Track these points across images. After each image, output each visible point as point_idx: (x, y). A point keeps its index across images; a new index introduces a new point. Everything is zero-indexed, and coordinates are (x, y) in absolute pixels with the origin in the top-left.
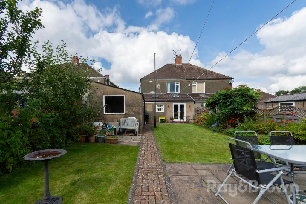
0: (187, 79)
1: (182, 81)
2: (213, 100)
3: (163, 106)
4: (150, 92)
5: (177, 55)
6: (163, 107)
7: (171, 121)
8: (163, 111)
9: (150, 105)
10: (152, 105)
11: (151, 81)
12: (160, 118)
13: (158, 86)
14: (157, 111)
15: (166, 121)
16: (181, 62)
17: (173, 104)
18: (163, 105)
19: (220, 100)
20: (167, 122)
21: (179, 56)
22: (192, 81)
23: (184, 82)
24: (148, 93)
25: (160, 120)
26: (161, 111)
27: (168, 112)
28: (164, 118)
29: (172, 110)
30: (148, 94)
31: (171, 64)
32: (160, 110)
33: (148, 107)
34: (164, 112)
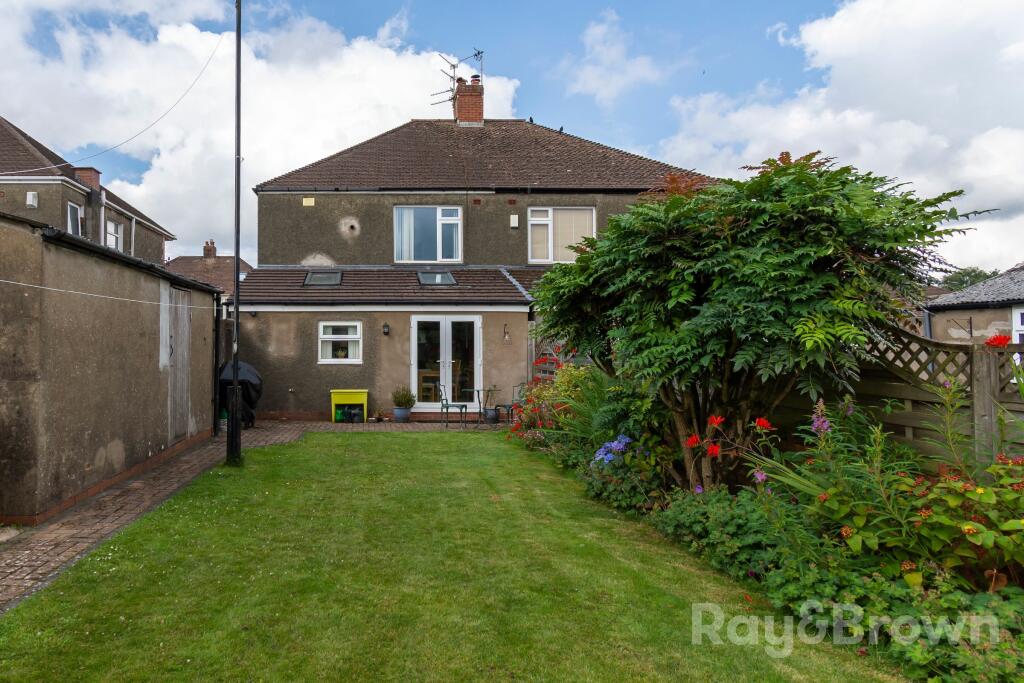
0: (499, 191)
1: (477, 202)
2: (580, 280)
3: (355, 327)
4: (304, 257)
5: (460, 80)
6: (357, 335)
7: (398, 412)
8: (355, 358)
9: (284, 327)
10: (293, 325)
11: (309, 202)
12: (339, 397)
13: (348, 226)
14: (325, 359)
15: (370, 414)
16: (481, 113)
17: (415, 320)
18: (359, 325)
19: (621, 272)
20: (379, 420)
21: (469, 83)
22: (527, 198)
23: (487, 202)
24: (294, 262)
25: (338, 406)
26: (346, 356)
27: (385, 364)
28: (360, 397)
29: (408, 354)
30: (291, 267)
31: (429, 123)
32: (340, 349)
33: (274, 333)
34: (359, 361)
